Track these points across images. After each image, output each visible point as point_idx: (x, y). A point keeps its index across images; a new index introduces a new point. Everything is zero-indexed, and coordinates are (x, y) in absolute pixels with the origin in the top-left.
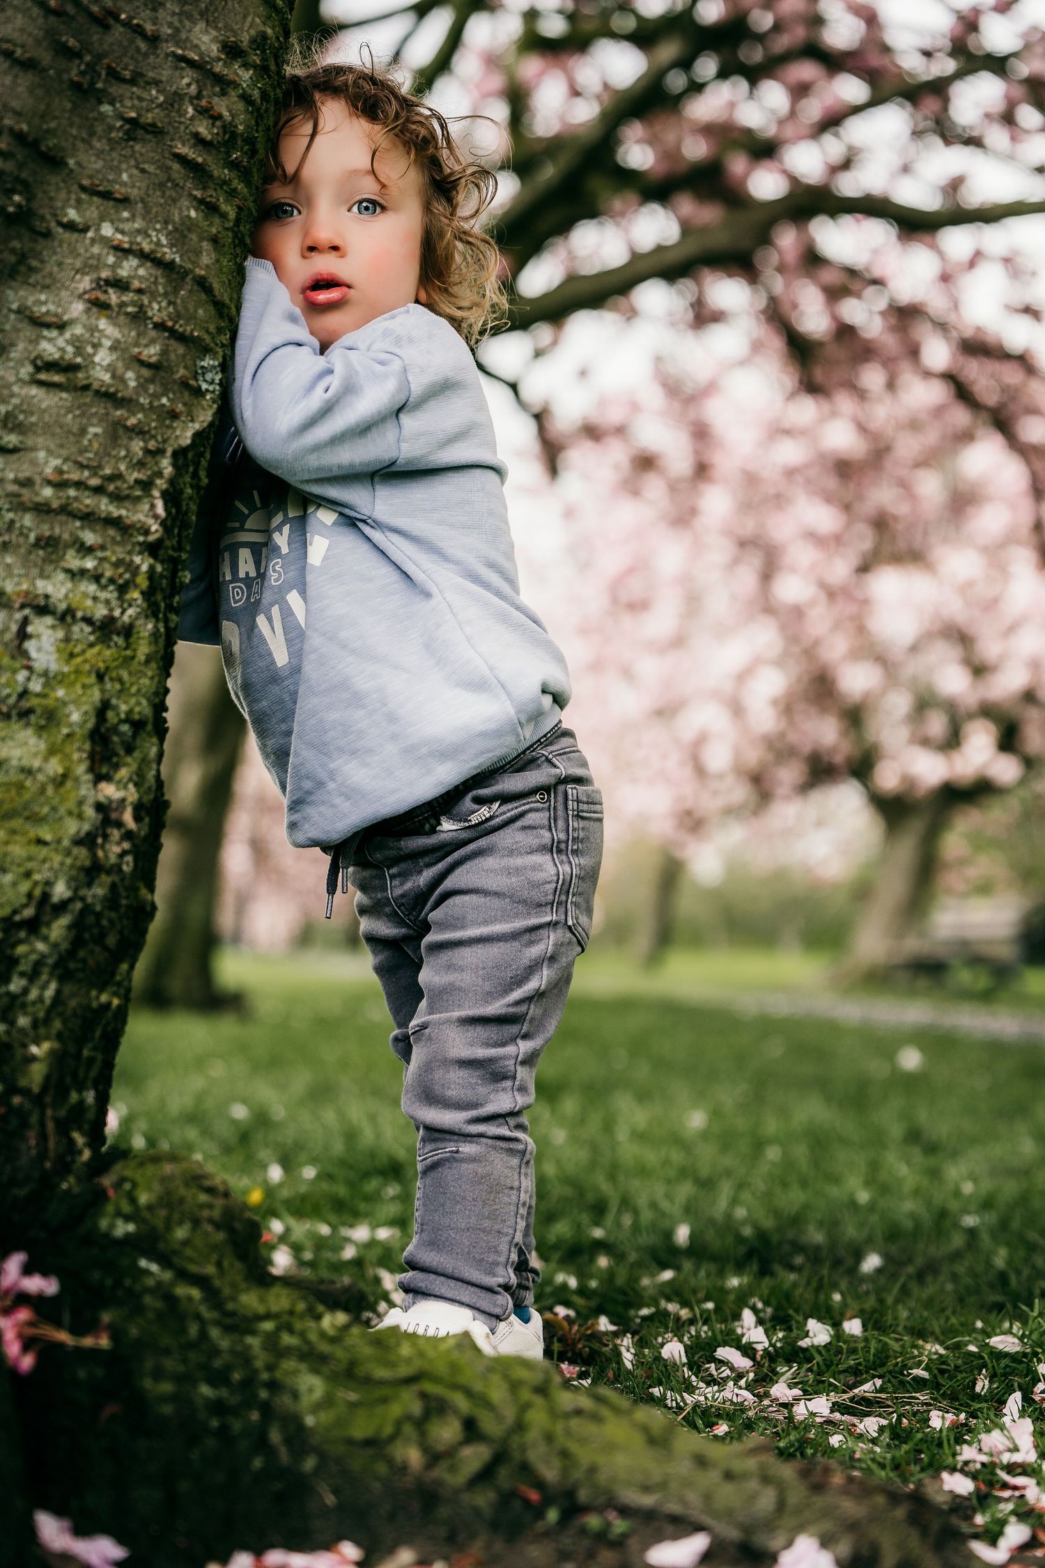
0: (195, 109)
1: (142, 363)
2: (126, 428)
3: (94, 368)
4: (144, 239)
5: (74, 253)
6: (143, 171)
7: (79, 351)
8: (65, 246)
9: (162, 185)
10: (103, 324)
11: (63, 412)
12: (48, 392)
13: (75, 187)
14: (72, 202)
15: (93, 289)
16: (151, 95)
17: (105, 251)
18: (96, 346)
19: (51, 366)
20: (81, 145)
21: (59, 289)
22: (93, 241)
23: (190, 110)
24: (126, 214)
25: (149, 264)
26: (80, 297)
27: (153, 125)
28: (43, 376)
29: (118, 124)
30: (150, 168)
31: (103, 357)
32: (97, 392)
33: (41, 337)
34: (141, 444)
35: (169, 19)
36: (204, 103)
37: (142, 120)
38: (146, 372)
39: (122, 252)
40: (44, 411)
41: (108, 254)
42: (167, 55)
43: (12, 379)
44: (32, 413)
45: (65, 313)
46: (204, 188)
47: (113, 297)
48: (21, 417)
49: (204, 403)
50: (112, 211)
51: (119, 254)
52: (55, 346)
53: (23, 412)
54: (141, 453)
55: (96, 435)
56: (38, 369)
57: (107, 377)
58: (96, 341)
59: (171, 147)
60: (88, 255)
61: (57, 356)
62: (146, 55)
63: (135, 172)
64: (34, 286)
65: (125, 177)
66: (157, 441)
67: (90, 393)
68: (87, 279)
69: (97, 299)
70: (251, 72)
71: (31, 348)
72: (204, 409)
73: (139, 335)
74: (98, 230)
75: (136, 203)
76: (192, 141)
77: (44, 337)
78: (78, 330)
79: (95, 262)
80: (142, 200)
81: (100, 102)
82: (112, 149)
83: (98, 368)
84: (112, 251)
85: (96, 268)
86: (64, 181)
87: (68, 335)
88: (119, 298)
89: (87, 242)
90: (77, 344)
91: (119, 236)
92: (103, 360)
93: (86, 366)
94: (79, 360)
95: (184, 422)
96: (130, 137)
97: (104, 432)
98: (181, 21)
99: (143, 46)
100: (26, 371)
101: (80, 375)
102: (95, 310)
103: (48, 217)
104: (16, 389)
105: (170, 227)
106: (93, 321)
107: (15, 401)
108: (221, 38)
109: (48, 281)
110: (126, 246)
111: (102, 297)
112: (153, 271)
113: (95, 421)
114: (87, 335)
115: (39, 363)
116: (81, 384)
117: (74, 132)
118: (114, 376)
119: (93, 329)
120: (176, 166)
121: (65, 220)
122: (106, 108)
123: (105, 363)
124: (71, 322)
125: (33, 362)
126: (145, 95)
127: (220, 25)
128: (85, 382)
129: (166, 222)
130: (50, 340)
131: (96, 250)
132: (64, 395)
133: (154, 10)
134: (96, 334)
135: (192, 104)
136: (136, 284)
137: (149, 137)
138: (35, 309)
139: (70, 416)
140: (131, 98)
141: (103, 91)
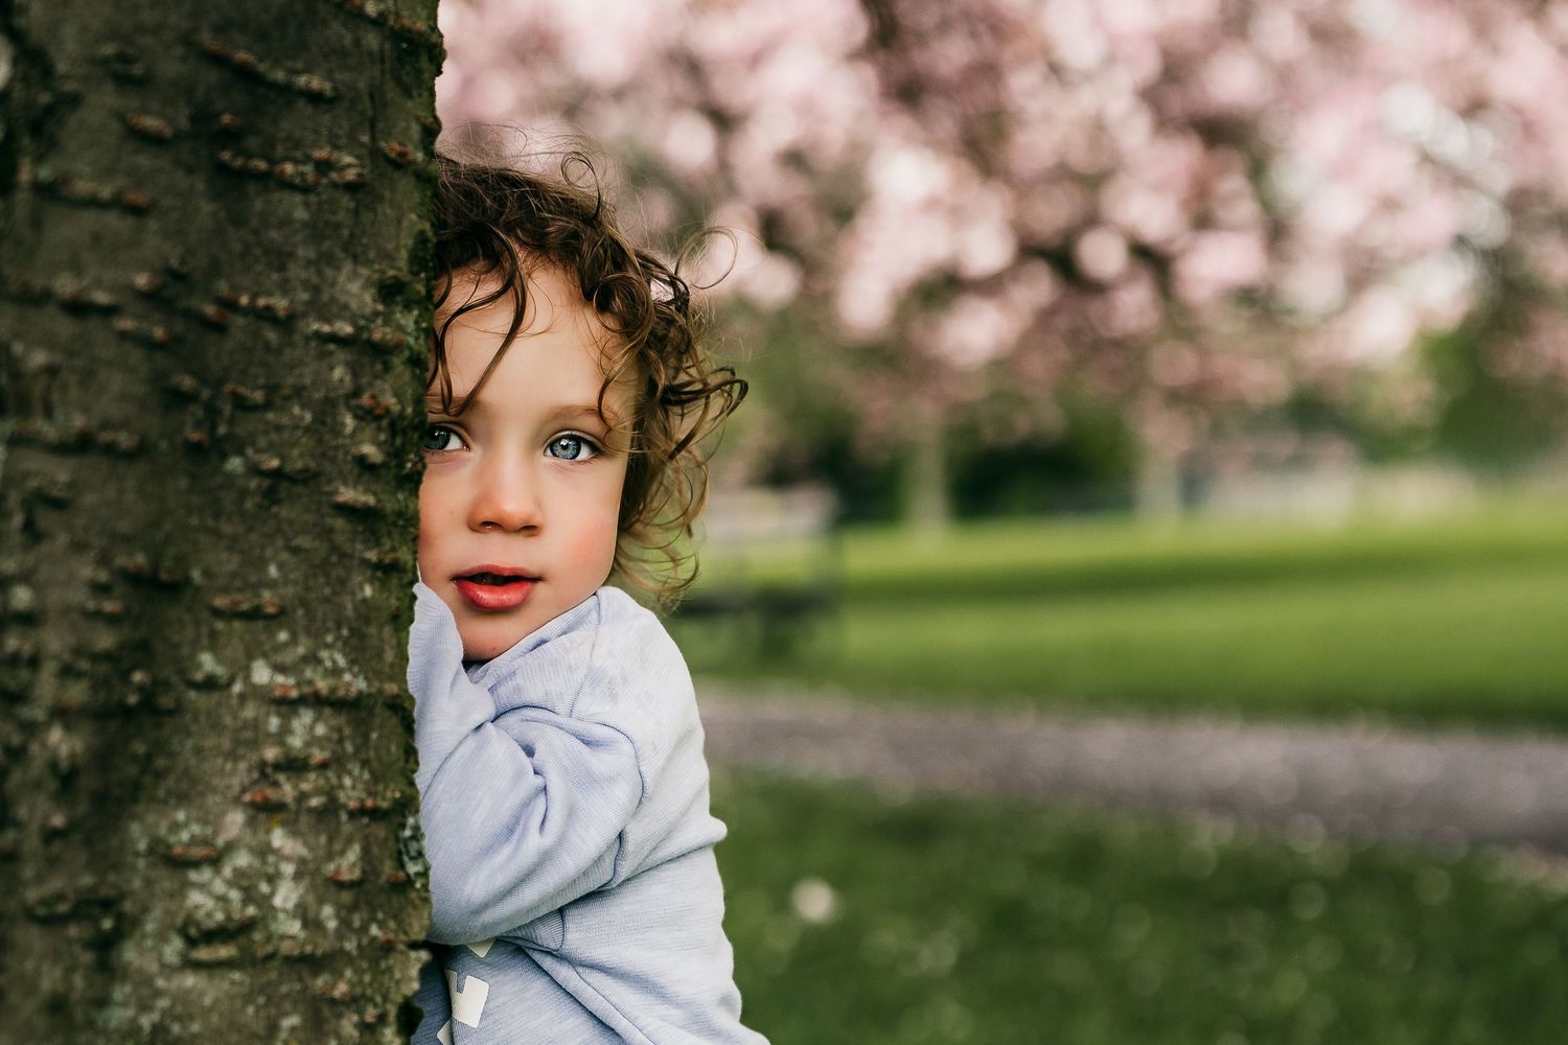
0: (356, 417)
1: (341, 885)
2: (333, 1002)
3: (275, 918)
4: (314, 671)
5: (216, 726)
6: (296, 551)
7: (249, 896)
8: (203, 719)
9: (325, 564)
10: (278, 838)
11: (238, 1003)
12: (211, 977)
13: (205, 615)
14: (205, 641)
15: (254, 783)
16: (293, 417)
17: (263, 710)
18: (273, 879)
19: (212, 936)
20: (204, 539)
21: (202, 794)
22: (242, 697)
23: (349, 422)
24: (283, 636)
25: (327, 711)
26: (237, 801)
27: (306, 470)
28: (203, 954)
29: (253, 484)
30: (303, 541)
31: (286, 896)
32: (289, 960)
33: (187, 885)
34: (355, 1018)
35: (304, 275)
36: (365, 400)
37: (288, 468)
38: (346, 897)
39: (286, 705)
40: (211, 1009)
41: (268, 714)
42: (308, 339)
43: (154, 967)
44: (191, 1017)
45: (216, 833)
46: (378, 544)
47: (288, 791)
48: (176, 1028)
49: (413, 895)
50: (264, 638)
51: (284, 709)
52: (210, 894)
53: (179, 1019)
54: (356, 1034)
55: (293, 1029)
56: (192, 943)
57: (294, 927)
58: (271, 870)
59: (331, 494)
60: (240, 724)
61: (220, 916)
62: (279, 352)
63: (285, 556)
64: (165, 802)
65: (273, 571)
66: (375, 1005)
67: (276, 963)
68: (242, 766)
69: (266, 800)
70: (416, 312)
71: (173, 906)
72: (415, 907)
73: (331, 840)
74: (247, 678)
75: (294, 610)
76: (356, 471)
77: (194, 885)
78: (242, 859)
79: (248, 734)
80: (304, 603)
81: (224, 456)
82: (250, 529)
83: (281, 916)
84: (273, 708)
85: (255, 744)
86: (189, 610)
87: (227, 871)
88: (295, 787)
89: (234, 702)
90: (245, 883)
91: (280, 679)
92: (286, 899)
93: (264, 918)
94: (251, 911)
95: (402, 953)
96: (271, 496)
97: (305, 1021)
98: (320, 273)
99: (272, 335)
100: (173, 949)
101: (257, 936)
102: (262, 817)
103: (174, 679)
104: (161, 983)
105: (345, 632)
106: (261, 835)
107: (163, 1003)
108: (376, 276)
109: (184, 786)
110: (294, 694)
111: (271, 793)
112: (334, 722)
113: (287, 1006)
114: (257, 863)
115: (193, 932)
116: (261, 952)
117: (195, 521)
118: (306, 924)
119: (263, 851)
120: (339, 523)
121: (199, 676)
122: (235, 464)
123: (290, 905)
124: (230, 847)
125: (183, 931)
126: (285, 420)
127: (372, 255)
128: (270, 949)
129: (339, 626)
130: (202, 887)
131: (249, 712)
132: (237, 976)
133: (282, 268)
134: (271, 859)
135: (350, 408)
136: (318, 755)
137: (299, 489)
138: (172, 839)
139: (251, 1010)
140: (266, 432)
141: (229, 437)
